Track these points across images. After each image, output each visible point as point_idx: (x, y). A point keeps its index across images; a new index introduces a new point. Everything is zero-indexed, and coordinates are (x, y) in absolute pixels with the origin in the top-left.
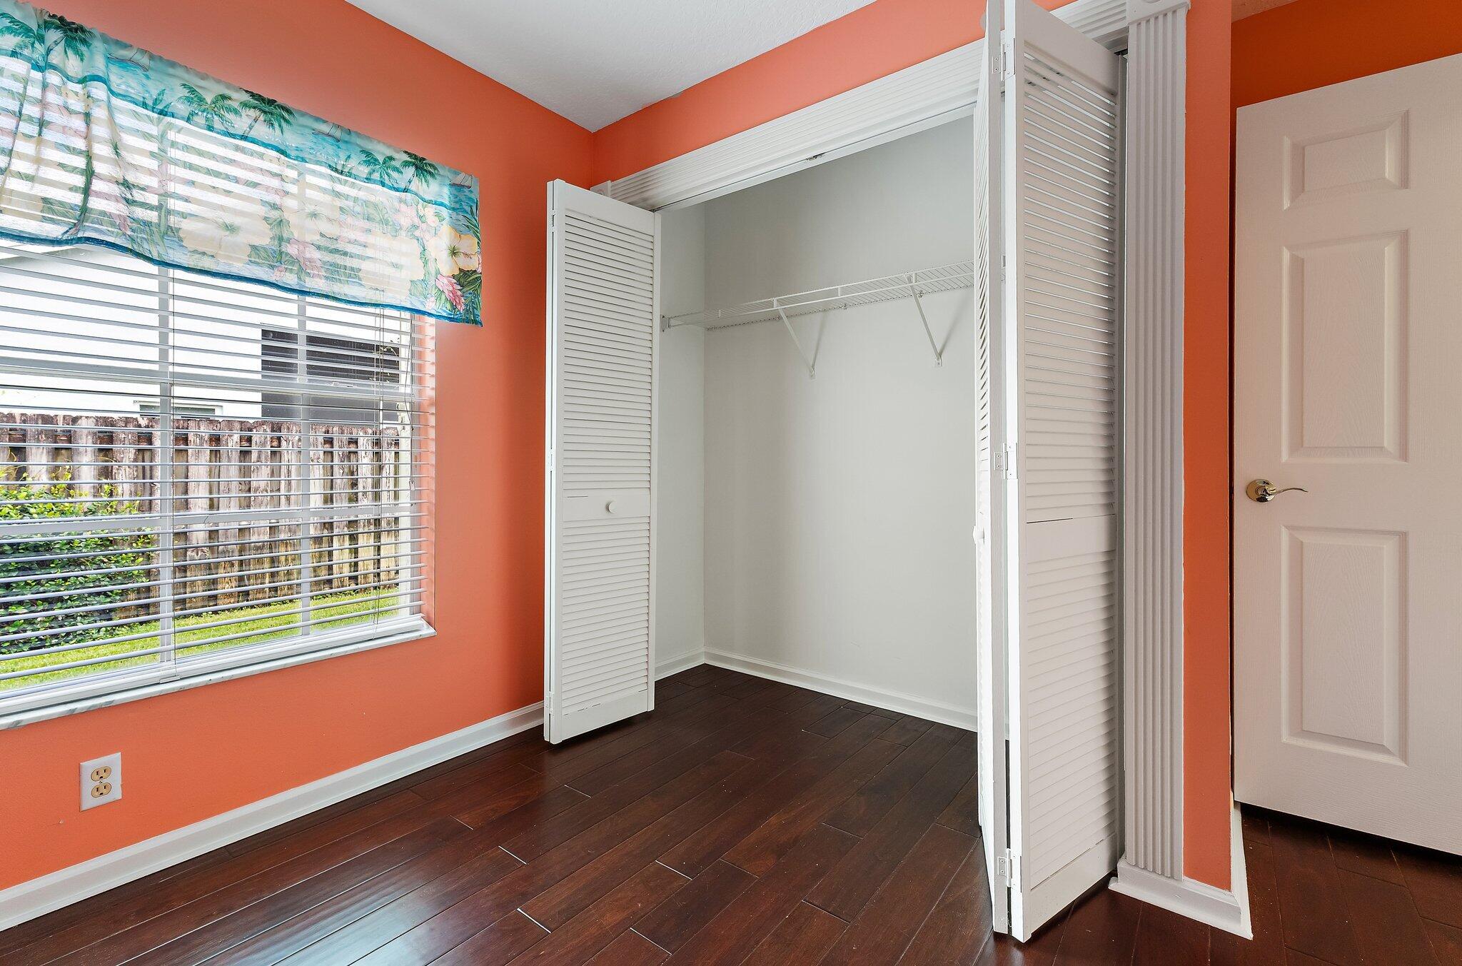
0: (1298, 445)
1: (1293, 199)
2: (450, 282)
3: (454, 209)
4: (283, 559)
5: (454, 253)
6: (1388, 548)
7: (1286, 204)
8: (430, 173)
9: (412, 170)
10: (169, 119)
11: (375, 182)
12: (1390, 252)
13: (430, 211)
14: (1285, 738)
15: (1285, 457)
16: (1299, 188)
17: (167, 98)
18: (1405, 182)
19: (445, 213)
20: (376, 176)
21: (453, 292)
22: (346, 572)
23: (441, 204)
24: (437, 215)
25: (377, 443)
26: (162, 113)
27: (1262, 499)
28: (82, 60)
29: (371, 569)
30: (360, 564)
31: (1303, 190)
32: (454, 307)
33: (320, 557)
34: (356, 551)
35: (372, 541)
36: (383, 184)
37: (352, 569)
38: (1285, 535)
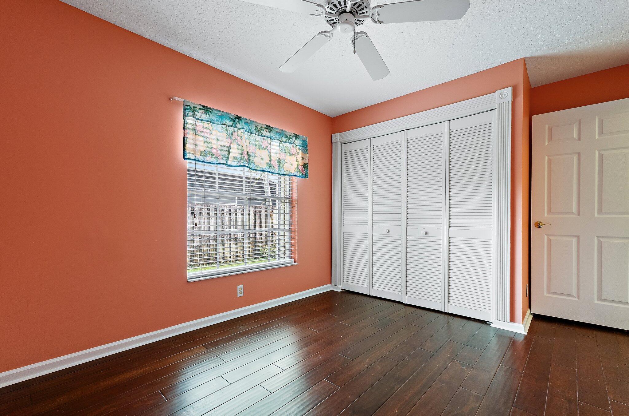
0: (549, 211)
1: (548, 142)
2: (302, 167)
3: (302, 147)
4: (203, 250)
5: (302, 159)
6: (574, 240)
7: (547, 144)
8: (298, 138)
9: (294, 138)
10: (252, 134)
11: (287, 142)
12: (575, 158)
13: (297, 148)
14: (545, 294)
15: (546, 215)
16: (550, 139)
17: (252, 129)
18: (579, 139)
19: (301, 148)
20: (288, 141)
21: (302, 170)
22: (221, 255)
23: (300, 146)
24: (299, 149)
25: (230, 210)
26: (251, 133)
27: (540, 227)
28: (240, 124)
29: (228, 255)
30: (225, 253)
31: (551, 140)
32: (303, 174)
33: (213, 250)
34: (224, 249)
35: (228, 246)
36: (289, 143)
37: (223, 255)
38: (546, 237)
